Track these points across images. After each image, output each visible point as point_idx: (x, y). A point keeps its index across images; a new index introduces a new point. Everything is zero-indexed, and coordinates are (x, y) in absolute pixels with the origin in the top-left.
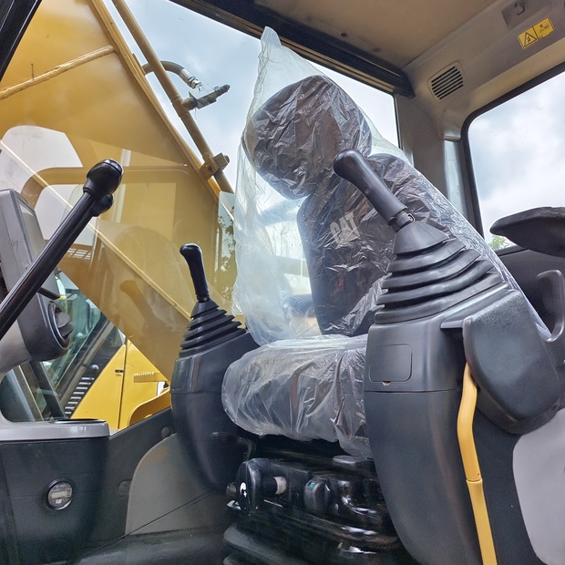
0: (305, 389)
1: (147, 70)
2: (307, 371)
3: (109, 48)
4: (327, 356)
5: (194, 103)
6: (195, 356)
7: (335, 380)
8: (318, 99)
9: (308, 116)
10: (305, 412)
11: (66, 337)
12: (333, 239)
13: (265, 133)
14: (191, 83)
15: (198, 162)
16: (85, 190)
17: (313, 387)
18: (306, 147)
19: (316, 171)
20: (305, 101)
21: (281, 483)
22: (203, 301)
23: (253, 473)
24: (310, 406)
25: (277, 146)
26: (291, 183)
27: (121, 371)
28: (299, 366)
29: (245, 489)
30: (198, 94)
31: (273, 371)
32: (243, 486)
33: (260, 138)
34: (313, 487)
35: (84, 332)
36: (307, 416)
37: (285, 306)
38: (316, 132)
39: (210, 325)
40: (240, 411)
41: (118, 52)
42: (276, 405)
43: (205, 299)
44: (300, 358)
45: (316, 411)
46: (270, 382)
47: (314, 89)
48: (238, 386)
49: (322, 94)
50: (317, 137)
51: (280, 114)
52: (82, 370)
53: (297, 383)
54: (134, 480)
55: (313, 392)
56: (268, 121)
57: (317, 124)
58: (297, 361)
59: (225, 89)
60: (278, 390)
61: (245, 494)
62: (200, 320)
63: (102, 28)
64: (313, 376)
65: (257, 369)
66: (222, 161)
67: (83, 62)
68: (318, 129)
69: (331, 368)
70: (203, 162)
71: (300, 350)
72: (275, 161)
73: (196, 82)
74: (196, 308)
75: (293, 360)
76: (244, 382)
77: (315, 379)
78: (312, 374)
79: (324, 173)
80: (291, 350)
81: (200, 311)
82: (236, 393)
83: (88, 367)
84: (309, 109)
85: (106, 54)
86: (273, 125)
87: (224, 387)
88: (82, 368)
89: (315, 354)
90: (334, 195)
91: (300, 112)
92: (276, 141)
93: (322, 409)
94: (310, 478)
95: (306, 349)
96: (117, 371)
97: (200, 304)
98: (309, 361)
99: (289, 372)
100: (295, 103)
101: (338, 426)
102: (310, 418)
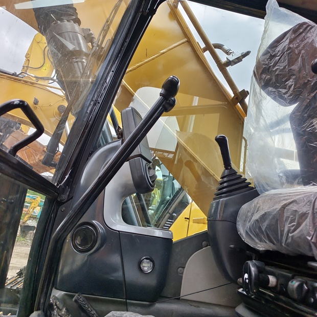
0: (289, 217)
1: (205, 50)
2: (291, 205)
3: (185, 40)
4: (305, 196)
5: (229, 63)
6: (222, 199)
7: (310, 212)
8: (304, 36)
9: (297, 48)
10: (289, 232)
11: (153, 182)
12: (314, 126)
13: (267, 62)
14: (227, 52)
15: (230, 96)
16: (161, 95)
17: (295, 215)
18: (295, 67)
19: (301, 82)
20: (295, 39)
21: (272, 280)
22: (228, 169)
23: (253, 269)
24: (292, 228)
25: (274, 69)
26: (284, 91)
27: (188, 219)
28: (285, 202)
29: (247, 277)
30: (231, 58)
31: (268, 206)
32: (246, 276)
33: (264, 66)
34: (295, 284)
35: (170, 197)
36: (290, 235)
37: (281, 175)
38: (302, 57)
39: (231, 183)
40: (246, 231)
41: (190, 42)
42: (269, 227)
43: (229, 168)
44: (286, 198)
45: (296, 232)
46: (265, 213)
47: (301, 30)
48: (247, 217)
49: (307, 33)
50: (303, 60)
51: (278, 49)
52: (168, 215)
53: (284, 212)
54: (186, 268)
55: (295, 219)
56: (269, 54)
57: (303, 52)
58: (284, 200)
59: (248, 53)
60: (270, 217)
61: (247, 281)
62: (225, 179)
63: (182, 30)
64: (295, 208)
65: (258, 205)
66: (245, 94)
67: (172, 49)
68: (304, 55)
69: (308, 204)
70: (232, 95)
71: (286, 194)
72: (274, 78)
73: (231, 51)
74: (224, 173)
75: (282, 199)
76: (249, 214)
77: (296, 211)
78: (294, 207)
79: (307, 82)
80: (281, 194)
81: (226, 175)
82: (245, 221)
83: (171, 214)
84: (298, 43)
85: (183, 43)
86: (272, 57)
87: (238, 219)
88: (168, 214)
89: (297, 195)
90: (314, 96)
91: (291, 46)
92: (274, 66)
93: (301, 230)
94: (293, 278)
95: (291, 193)
96: (185, 218)
97: (226, 171)
98: (292, 200)
99: (279, 206)
100: (288, 41)
101: (313, 243)
102: (292, 237)
